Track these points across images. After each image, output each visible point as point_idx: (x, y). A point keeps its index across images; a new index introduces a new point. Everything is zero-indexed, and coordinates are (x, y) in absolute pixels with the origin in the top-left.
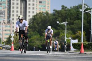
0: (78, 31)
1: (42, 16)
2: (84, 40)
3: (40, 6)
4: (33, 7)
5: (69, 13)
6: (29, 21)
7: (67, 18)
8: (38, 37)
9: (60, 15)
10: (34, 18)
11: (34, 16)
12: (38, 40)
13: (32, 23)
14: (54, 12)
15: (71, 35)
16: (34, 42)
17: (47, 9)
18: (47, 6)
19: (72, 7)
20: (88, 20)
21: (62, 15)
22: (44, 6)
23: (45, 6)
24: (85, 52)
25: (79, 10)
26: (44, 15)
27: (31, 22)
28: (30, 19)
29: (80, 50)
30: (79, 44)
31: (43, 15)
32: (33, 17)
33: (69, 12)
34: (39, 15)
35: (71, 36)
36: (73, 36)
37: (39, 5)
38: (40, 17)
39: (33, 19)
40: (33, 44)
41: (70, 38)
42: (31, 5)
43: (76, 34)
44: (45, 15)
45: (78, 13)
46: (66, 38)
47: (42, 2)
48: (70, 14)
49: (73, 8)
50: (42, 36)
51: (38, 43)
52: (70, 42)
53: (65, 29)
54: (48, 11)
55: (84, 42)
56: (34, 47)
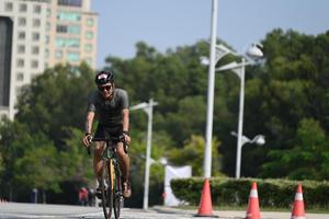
0: (194, 137)
1: (66, 77)
2: (213, 168)
3: (61, 43)
4: (36, 44)
5: (164, 72)
6: (20, 93)
7: (155, 90)
8: (47, 154)
9: (130, 77)
10: (35, 84)
11: (38, 79)
12: (48, 163)
13: (28, 102)
14: (109, 65)
15: (167, 149)
16: (33, 173)
17: (83, 55)
18: (83, 42)
19: (174, 50)
20: (230, 99)
21: (138, 79)
22: (72, 43)
23: (76, 42)
24: (215, 213)
25: (199, 61)
26: (73, 74)
27: (27, 97)
28: (23, 89)
29: (197, 205)
30: (196, 184)
31: (69, 76)
32: (33, 80)
33: (162, 66)
34: (56, 74)
35: (167, 153)
36: (175, 152)
37: (58, 39)
38: (60, 82)
39: (32, 87)
40: (31, 176)
41: (164, 161)
42: (29, 36)
43: (186, 148)
44: (78, 74)
45: (193, 71)
46: (149, 162)
47: (69, 29)
48: (166, 76)
49: (177, 53)
50: (64, 150)
51: (48, 176)
52: (163, 176)
53: (145, 129)
54: (88, 63)
55: (213, 174)
56: (35, 190)
